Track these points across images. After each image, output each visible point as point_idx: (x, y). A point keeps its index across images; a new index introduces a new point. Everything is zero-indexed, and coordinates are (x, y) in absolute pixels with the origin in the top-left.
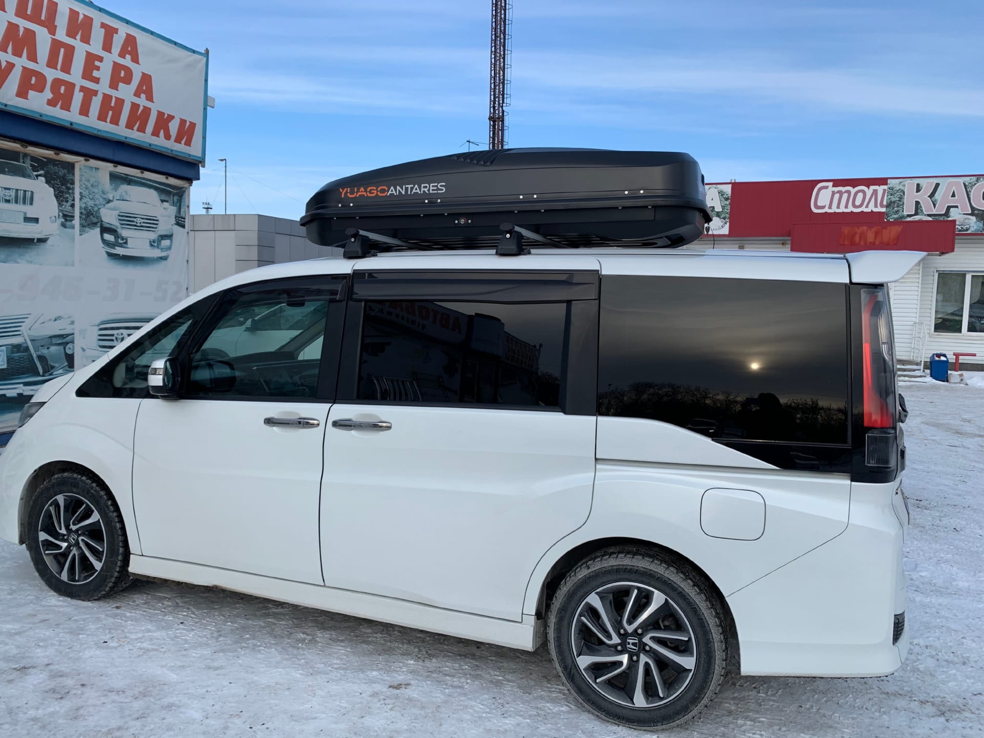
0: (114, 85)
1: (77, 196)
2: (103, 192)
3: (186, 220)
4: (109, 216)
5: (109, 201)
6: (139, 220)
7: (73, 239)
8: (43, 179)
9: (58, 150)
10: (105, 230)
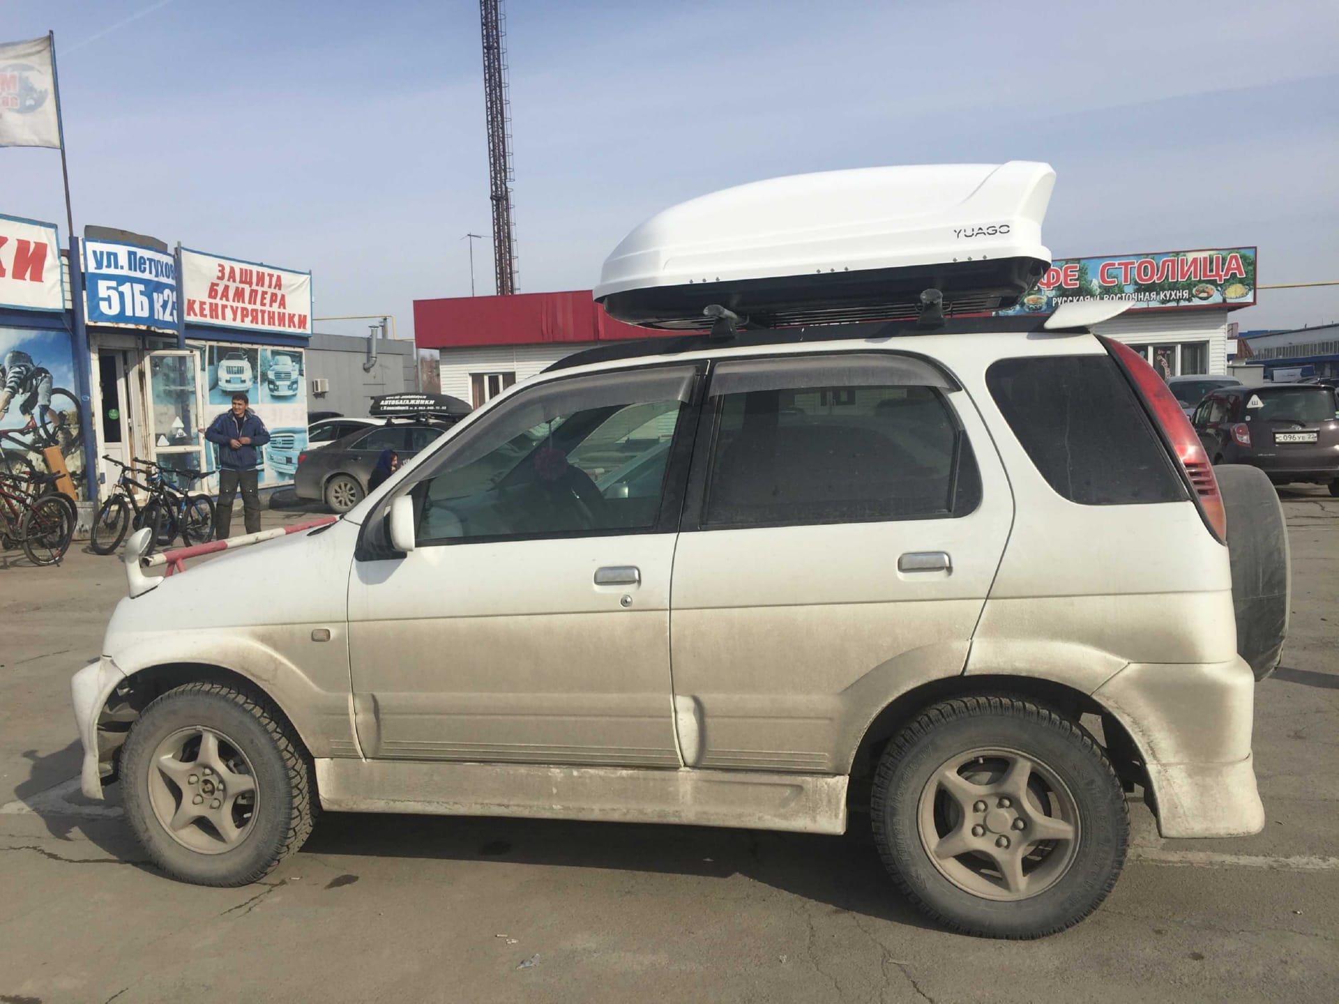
0: (271, 306)
1: (259, 366)
2: (269, 361)
3: (304, 371)
4: (271, 375)
5: (271, 366)
6: (283, 375)
7: (257, 389)
8: (247, 359)
9: (252, 343)
10: (271, 382)
